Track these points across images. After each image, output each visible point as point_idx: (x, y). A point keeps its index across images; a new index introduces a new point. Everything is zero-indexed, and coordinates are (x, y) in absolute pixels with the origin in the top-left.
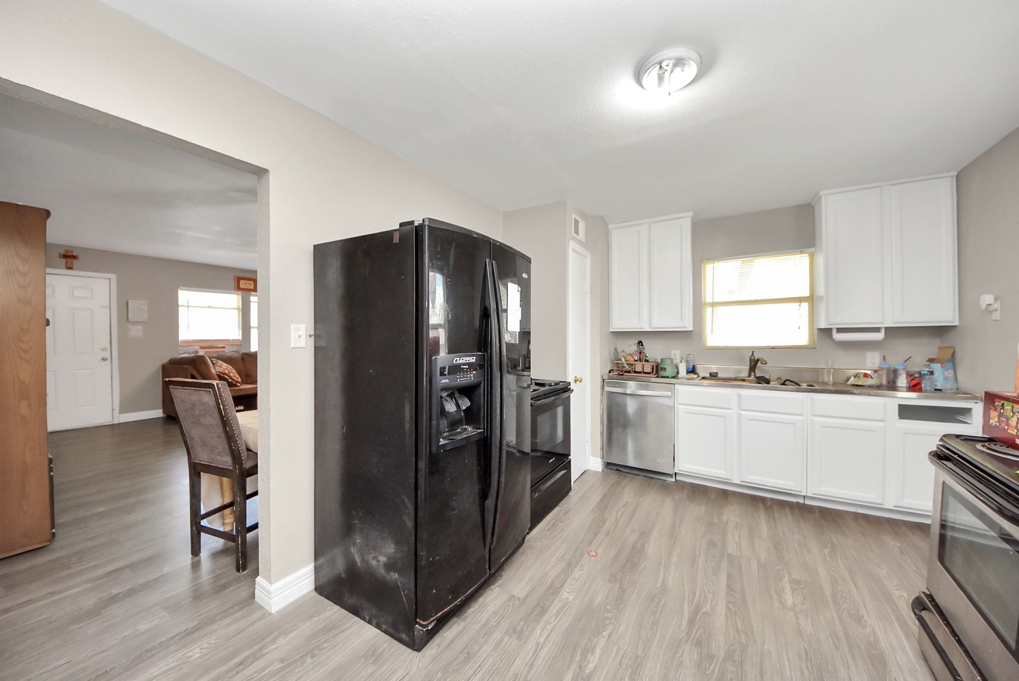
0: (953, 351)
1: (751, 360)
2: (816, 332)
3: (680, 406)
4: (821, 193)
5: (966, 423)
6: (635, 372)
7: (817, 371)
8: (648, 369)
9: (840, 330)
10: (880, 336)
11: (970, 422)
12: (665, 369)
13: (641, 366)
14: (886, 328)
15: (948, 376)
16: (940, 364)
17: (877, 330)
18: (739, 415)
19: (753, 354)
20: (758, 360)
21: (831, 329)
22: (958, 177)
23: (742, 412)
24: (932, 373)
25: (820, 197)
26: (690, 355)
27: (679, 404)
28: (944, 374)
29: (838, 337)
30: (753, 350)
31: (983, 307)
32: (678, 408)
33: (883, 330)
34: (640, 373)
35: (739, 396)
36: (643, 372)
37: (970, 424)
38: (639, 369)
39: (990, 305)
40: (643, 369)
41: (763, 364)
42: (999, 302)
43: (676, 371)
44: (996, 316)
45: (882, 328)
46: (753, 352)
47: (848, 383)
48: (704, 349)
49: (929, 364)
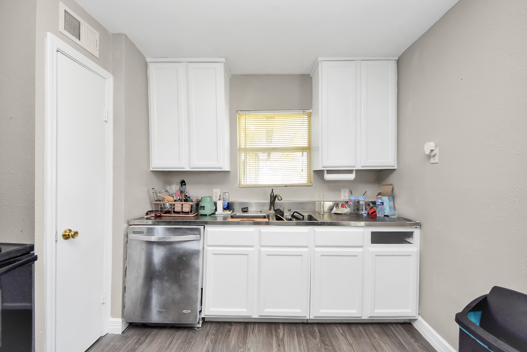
0: (392, 187)
1: (271, 196)
2: (312, 172)
3: (209, 248)
4: (319, 59)
5: (410, 243)
6: (175, 212)
7: (314, 203)
8: (187, 208)
9: (329, 172)
10: (352, 177)
11: (412, 242)
12: (203, 207)
13: (180, 206)
14: (357, 170)
15: (391, 205)
16: (387, 197)
17: (350, 172)
18: (260, 251)
19: (272, 191)
20: (276, 196)
21: (323, 171)
22: (398, 62)
23: (263, 249)
24: (382, 203)
25: (318, 64)
26: (225, 193)
27: (208, 246)
28: (389, 204)
29: (328, 177)
30: (273, 188)
31: (428, 152)
32: (206, 249)
33: (354, 173)
34: (178, 213)
35: (260, 232)
36: (182, 211)
37: (412, 243)
38: (178, 209)
39: (432, 151)
40: (182, 209)
41: (279, 200)
42: (438, 148)
43: (214, 208)
44: (436, 160)
45: (353, 170)
46: (272, 189)
47: (332, 212)
48: (239, 188)
49: (381, 197)
